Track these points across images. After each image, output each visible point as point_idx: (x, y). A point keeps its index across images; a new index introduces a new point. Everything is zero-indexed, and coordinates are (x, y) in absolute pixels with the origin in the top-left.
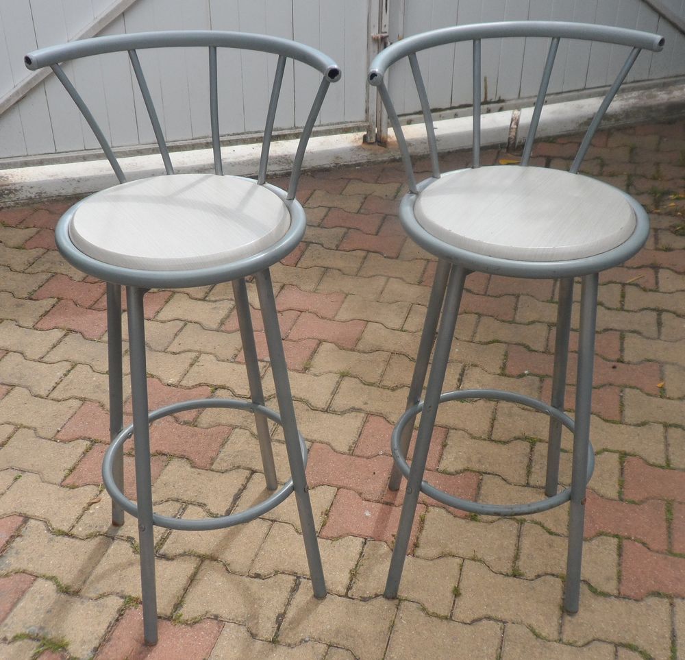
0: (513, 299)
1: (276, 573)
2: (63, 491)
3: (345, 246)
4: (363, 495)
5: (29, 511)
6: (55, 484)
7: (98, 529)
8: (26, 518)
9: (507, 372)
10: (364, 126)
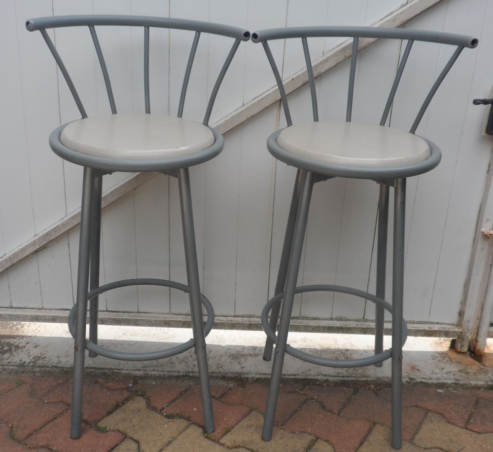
10: (455, 331)
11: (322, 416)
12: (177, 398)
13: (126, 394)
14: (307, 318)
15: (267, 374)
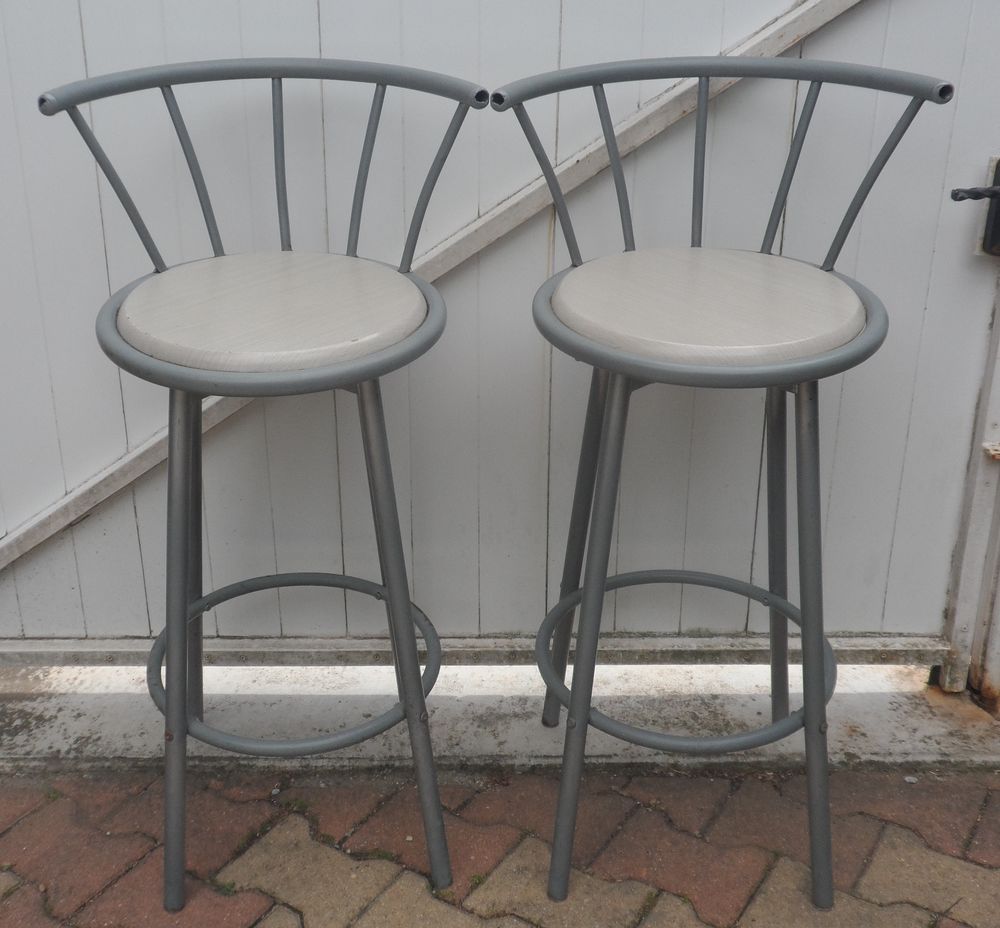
10: (938, 651)
11: (669, 844)
12: (371, 815)
13: (268, 811)
14: (630, 635)
15: (551, 757)
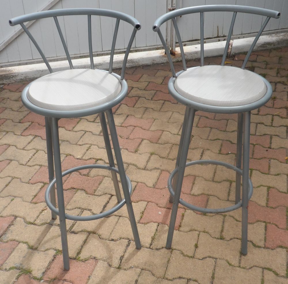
0: (226, 121)
1: (121, 238)
2: (32, 205)
3: (155, 98)
4: (158, 205)
5: (17, 214)
6: (28, 202)
7: (46, 221)
8: (16, 217)
9: (221, 152)
